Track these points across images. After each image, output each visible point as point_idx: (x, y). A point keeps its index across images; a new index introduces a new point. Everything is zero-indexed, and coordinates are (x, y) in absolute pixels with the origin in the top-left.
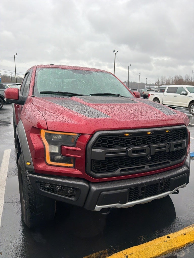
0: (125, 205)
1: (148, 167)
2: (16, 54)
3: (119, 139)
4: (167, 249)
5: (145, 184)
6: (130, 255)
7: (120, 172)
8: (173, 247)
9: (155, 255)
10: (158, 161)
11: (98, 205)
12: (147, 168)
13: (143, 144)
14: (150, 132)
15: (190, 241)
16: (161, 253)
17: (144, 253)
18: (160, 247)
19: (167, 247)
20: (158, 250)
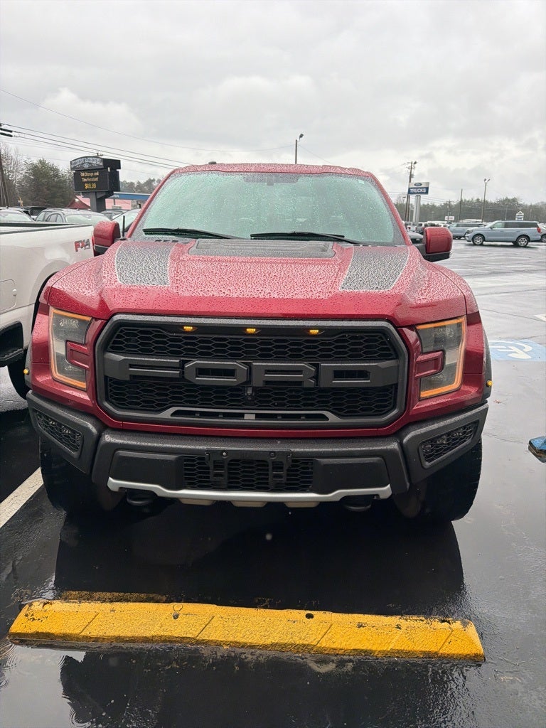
0: (175, 494)
1: (253, 417)
2: (301, 136)
3: (165, 336)
4: (287, 640)
5: (224, 454)
6: (184, 616)
7: (172, 415)
8: (307, 643)
9: (250, 641)
10: (285, 407)
11: (113, 478)
12: (250, 417)
13: (234, 357)
14: (254, 328)
15: (370, 648)
16: (268, 642)
17: (222, 626)
18: (273, 628)
19: (289, 636)
20: (262, 633)
